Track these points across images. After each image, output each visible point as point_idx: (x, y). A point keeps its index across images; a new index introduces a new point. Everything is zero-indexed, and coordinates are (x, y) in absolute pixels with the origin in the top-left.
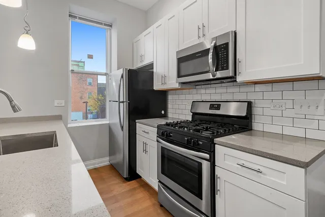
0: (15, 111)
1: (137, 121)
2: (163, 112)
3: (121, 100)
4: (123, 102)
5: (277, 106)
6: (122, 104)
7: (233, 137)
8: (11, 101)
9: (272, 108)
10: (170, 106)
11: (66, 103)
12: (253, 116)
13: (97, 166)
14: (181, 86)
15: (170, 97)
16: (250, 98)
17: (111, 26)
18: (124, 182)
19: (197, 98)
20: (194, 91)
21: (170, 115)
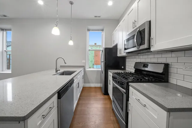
0: (65, 64)
1: (109, 70)
2: (123, 67)
3: (102, 61)
4: (103, 62)
5: (188, 67)
6: (102, 63)
7: (145, 85)
8: (64, 61)
9: (184, 69)
10: (127, 64)
11: (86, 61)
12: (170, 74)
13: (96, 86)
14: (128, 55)
15: (127, 60)
16: (169, 61)
17: (103, 30)
18: (103, 95)
19: (139, 60)
20: (137, 57)
21: (127, 69)
